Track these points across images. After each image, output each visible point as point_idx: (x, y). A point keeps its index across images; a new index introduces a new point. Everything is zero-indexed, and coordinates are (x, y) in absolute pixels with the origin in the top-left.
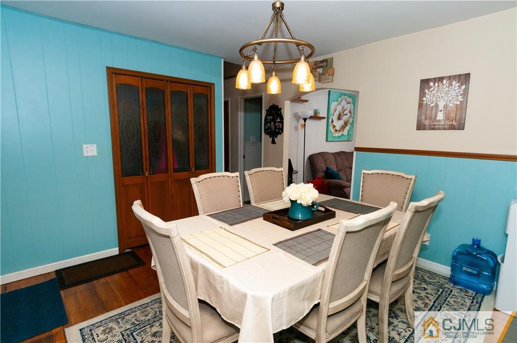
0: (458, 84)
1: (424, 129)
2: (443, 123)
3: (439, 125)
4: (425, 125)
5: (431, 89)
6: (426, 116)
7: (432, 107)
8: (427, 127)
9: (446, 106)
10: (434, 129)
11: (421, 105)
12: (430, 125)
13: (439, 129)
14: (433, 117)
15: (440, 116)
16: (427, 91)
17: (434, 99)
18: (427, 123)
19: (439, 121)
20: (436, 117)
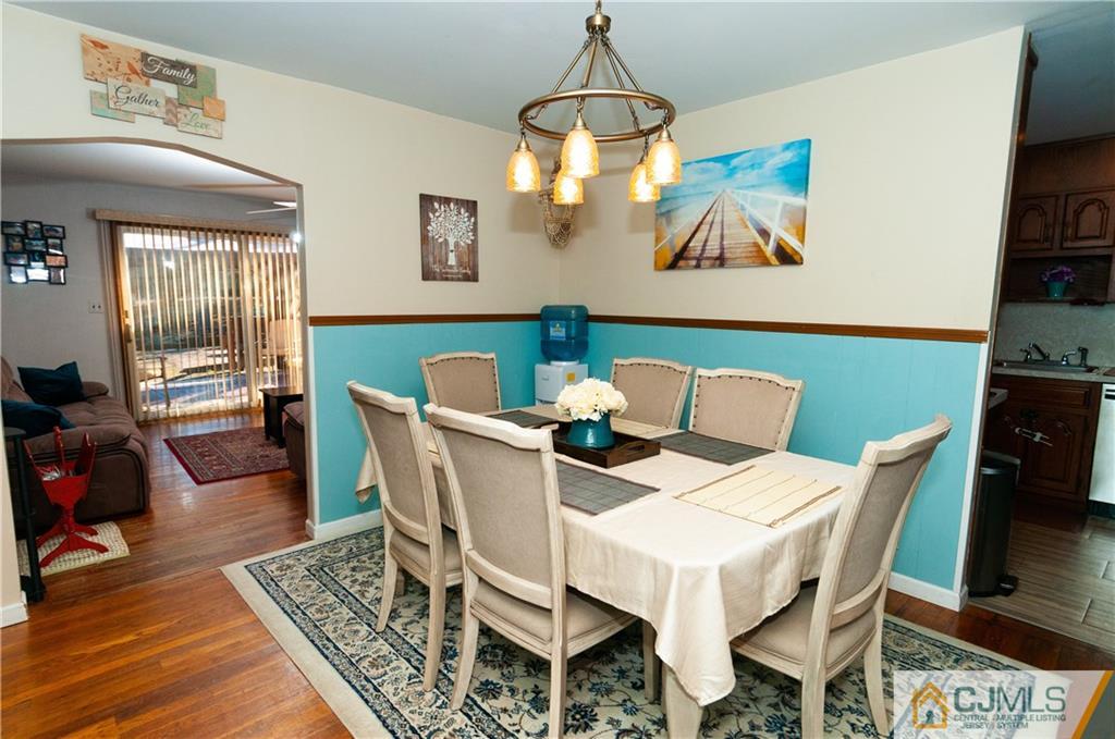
0: (467, 214)
1: (434, 279)
2: (455, 270)
3: (452, 274)
4: (435, 272)
5: (437, 214)
6: (434, 258)
7: (441, 243)
8: (438, 277)
9: (457, 245)
10: (447, 279)
11: (425, 238)
12: (441, 273)
13: (452, 280)
14: (444, 259)
15: (452, 260)
16: (431, 215)
17: (442, 231)
18: (437, 268)
19: (451, 267)
20: (447, 260)
